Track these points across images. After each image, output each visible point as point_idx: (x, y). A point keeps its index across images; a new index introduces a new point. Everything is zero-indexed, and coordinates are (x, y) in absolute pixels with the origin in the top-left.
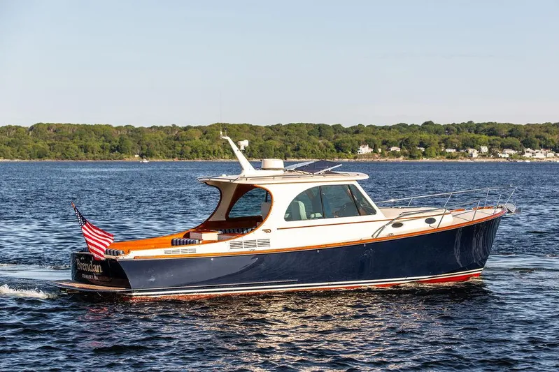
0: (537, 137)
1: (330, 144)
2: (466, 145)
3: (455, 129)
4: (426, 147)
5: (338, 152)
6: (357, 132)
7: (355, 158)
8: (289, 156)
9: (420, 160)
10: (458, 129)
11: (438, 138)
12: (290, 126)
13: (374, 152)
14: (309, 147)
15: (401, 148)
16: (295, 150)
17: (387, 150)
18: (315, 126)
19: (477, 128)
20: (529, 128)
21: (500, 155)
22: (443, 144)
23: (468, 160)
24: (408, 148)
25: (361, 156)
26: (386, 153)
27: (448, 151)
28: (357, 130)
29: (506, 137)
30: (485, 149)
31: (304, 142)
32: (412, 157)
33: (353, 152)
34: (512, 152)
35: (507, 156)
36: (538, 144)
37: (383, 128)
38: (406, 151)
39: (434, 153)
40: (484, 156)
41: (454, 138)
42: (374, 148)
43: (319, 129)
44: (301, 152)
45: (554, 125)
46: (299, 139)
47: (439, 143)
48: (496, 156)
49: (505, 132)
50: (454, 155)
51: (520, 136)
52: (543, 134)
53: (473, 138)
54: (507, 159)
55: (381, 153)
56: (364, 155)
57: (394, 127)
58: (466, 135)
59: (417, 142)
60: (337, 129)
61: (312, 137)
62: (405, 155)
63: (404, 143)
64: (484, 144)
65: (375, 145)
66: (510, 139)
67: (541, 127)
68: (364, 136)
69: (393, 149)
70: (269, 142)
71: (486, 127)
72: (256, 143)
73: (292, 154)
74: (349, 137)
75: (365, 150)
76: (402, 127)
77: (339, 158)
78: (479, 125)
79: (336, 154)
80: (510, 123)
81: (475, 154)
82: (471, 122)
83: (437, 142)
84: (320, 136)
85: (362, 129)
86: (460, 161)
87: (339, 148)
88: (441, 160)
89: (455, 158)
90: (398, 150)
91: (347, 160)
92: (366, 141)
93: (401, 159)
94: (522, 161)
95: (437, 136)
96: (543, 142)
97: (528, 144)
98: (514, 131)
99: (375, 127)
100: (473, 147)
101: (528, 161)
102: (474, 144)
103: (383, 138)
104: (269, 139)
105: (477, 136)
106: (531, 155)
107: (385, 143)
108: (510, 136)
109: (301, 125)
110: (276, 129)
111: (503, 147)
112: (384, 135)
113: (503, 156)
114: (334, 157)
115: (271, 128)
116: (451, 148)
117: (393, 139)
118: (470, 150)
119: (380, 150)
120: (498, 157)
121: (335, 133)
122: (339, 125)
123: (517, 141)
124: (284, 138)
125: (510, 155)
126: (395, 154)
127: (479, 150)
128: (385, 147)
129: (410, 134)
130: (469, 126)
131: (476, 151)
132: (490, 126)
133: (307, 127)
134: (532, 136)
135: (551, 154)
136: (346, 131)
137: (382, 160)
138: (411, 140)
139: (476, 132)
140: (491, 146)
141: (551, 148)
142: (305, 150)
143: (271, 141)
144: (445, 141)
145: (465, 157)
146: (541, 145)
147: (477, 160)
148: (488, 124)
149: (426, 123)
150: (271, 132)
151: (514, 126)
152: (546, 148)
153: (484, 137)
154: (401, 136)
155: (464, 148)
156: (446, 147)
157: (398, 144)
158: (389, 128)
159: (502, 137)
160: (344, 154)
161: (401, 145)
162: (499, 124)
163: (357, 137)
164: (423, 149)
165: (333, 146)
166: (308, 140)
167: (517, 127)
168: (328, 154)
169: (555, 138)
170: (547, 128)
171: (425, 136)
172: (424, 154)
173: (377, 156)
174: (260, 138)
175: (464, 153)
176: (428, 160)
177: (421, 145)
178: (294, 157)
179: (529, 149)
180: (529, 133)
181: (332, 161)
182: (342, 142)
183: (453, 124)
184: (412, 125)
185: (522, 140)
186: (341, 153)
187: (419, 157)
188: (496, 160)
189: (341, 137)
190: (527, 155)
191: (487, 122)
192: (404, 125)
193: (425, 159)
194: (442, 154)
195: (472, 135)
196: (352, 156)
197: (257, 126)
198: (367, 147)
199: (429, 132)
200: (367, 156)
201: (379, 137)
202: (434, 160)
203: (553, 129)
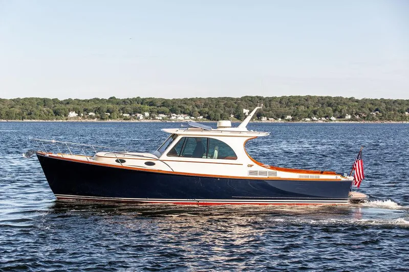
0: (179, 107)
1: (51, 111)
2: (136, 111)
3: (129, 102)
4: (111, 113)
5: (56, 116)
6: (68, 103)
7: (67, 119)
8: (25, 118)
9: (108, 121)
10: (131, 102)
11: (118, 107)
12: (25, 99)
13: (79, 115)
14: (38, 113)
15: (95, 113)
16: (29, 114)
17: (87, 115)
18: (41, 99)
19: (143, 101)
20: (174, 101)
21: (156, 118)
22: (121, 111)
23: (137, 121)
24: (100, 114)
25: (71, 118)
26: (86, 116)
27: (124, 115)
28: (68, 102)
29: (160, 107)
30: (147, 114)
31: (34, 109)
32: (102, 119)
33: (65, 115)
34: (164, 116)
35: (161, 118)
36: (180, 111)
37: (84, 101)
38: (99, 115)
39: (116, 116)
40: (147, 118)
41: (129, 108)
42: (79, 113)
43: (44, 101)
44: (33, 115)
45: (189, 100)
46: (31, 107)
47: (119, 110)
48: (154, 118)
49: (159, 104)
50: (128, 118)
51: (168, 106)
52: (183, 105)
53: (140, 107)
54: (161, 120)
55: (83, 117)
56: (72, 118)
57: (91, 100)
58: (136, 105)
59: (105, 110)
60: (55, 101)
61: (40, 107)
62: (98, 117)
63: (97, 110)
64: (147, 111)
65: (79, 112)
66: (162, 107)
67: (181, 100)
68: (72, 106)
69: (90, 114)
70: (12, 109)
71: (148, 100)
72: (3, 110)
73: (26, 117)
74: (63, 106)
75: (73, 114)
76: (96, 100)
77: (57, 119)
78: (144, 99)
79: (54, 117)
80: (163, 98)
81: (141, 117)
82: (139, 97)
83: (117, 110)
84: (45, 105)
85: (71, 101)
86: (132, 121)
87: (57, 113)
88: (120, 121)
89: (129, 120)
90: (93, 114)
91: (61, 121)
92: (73, 109)
93: (95, 120)
94: (170, 121)
95: (117, 106)
96: (183, 110)
97: (173, 111)
98: (165, 103)
99: (80, 100)
100: (140, 113)
101: (173, 121)
102: (141, 111)
103: (84, 107)
104: (12, 107)
105: (142, 106)
106: (175, 118)
107: (85, 110)
108: (163, 106)
109: (32, 98)
110: (17, 101)
111: (158, 113)
112: (85, 105)
113: (158, 118)
114: (53, 119)
115: (14, 100)
116: (126, 113)
117: (90, 108)
118: (138, 115)
119: (82, 115)
120: (155, 119)
121: (54, 104)
122: (57, 99)
123: (167, 110)
124: (22, 107)
125: (163, 118)
126: (91, 117)
127: (144, 115)
128: (85, 112)
129: (101, 105)
130: (137, 100)
131: (142, 115)
132: (151, 100)
133: (37, 100)
134: (176, 106)
135: (188, 117)
136: (61, 103)
137: (83, 121)
138: (102, 109)
139: (142, 104)
140: (151, 112)
141: (187, 114)
142: (35, 114)
143: (13, 108)
144: (122, 109)
145: (135, 119)
146: (181, 112)
147: (142, 121)
148: (149, 98)
149: (111, 98)
150: (13, 103)
151: (166, 100)
152: (184, 113)
153: (147, 107)
154: (95, 106)
155: (134, 114)
156: (123, 113)
157: (94, 110)
158: (88, 101)
159: (158, 107)
160: (59, 117)
161: (95, 111)
162: (156, 99)
163: (68, 106)
164: (109, 114)
165: (53, 112)
166: (37, 108)
167: (167, 100)
168: (49, 117)
169: (190, 107)
170: (185, 101)
171: (110, 106)
172: (110, 117)
173: (80, 118)
174: (6, 107)
175: (134, 117)
176: (113, 121)
177: (108, 111)
178: (28, 119)
179: (174, 114)
180: (174, 104)
181: (52, 121)
182: (59, 109)
183: (128, 99)
184: (102, 99)
185: (170, 108)
186: (57, 116)
187: (106, 118)
188: (154, 121)
189: (58, 106)
190: (173, 118)
191: (148, 97)
192: (98, 99)
193: (110, 121)
194: (121, 117)
195: (140, 105)
196: (65, 118)
197: (4, 99)
198: (74, 113)
199: (113, 103)
200: (75, 118)
201: (82, 107)
202: (116, 121)
203: (189, 102)
